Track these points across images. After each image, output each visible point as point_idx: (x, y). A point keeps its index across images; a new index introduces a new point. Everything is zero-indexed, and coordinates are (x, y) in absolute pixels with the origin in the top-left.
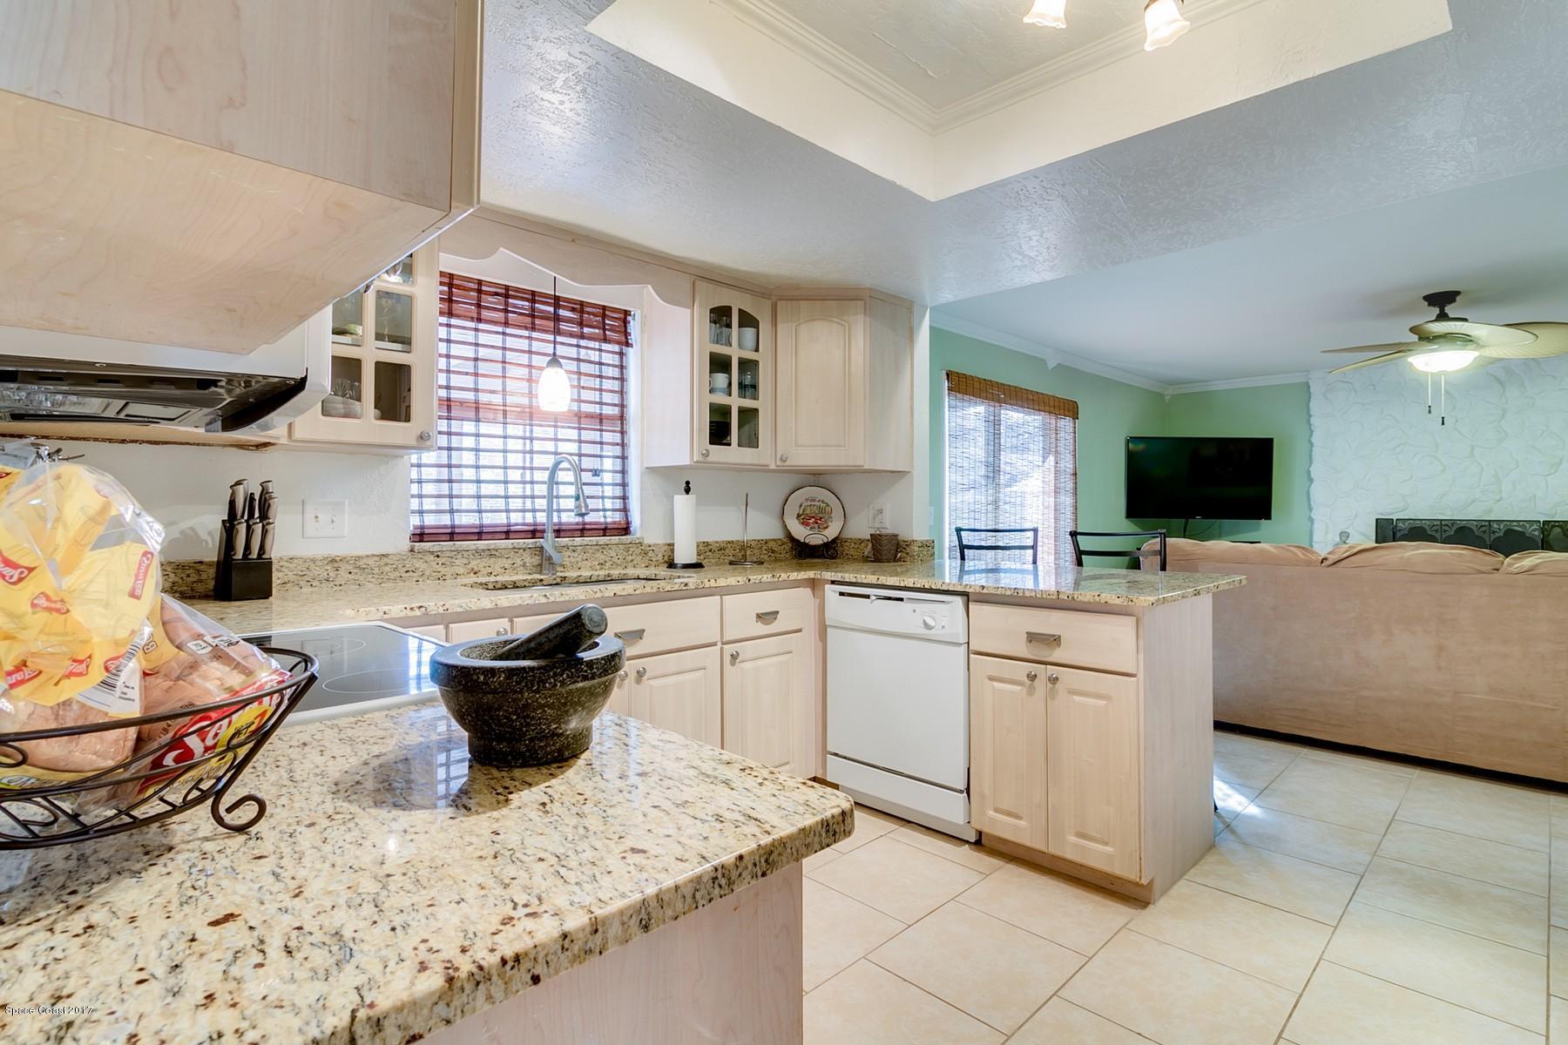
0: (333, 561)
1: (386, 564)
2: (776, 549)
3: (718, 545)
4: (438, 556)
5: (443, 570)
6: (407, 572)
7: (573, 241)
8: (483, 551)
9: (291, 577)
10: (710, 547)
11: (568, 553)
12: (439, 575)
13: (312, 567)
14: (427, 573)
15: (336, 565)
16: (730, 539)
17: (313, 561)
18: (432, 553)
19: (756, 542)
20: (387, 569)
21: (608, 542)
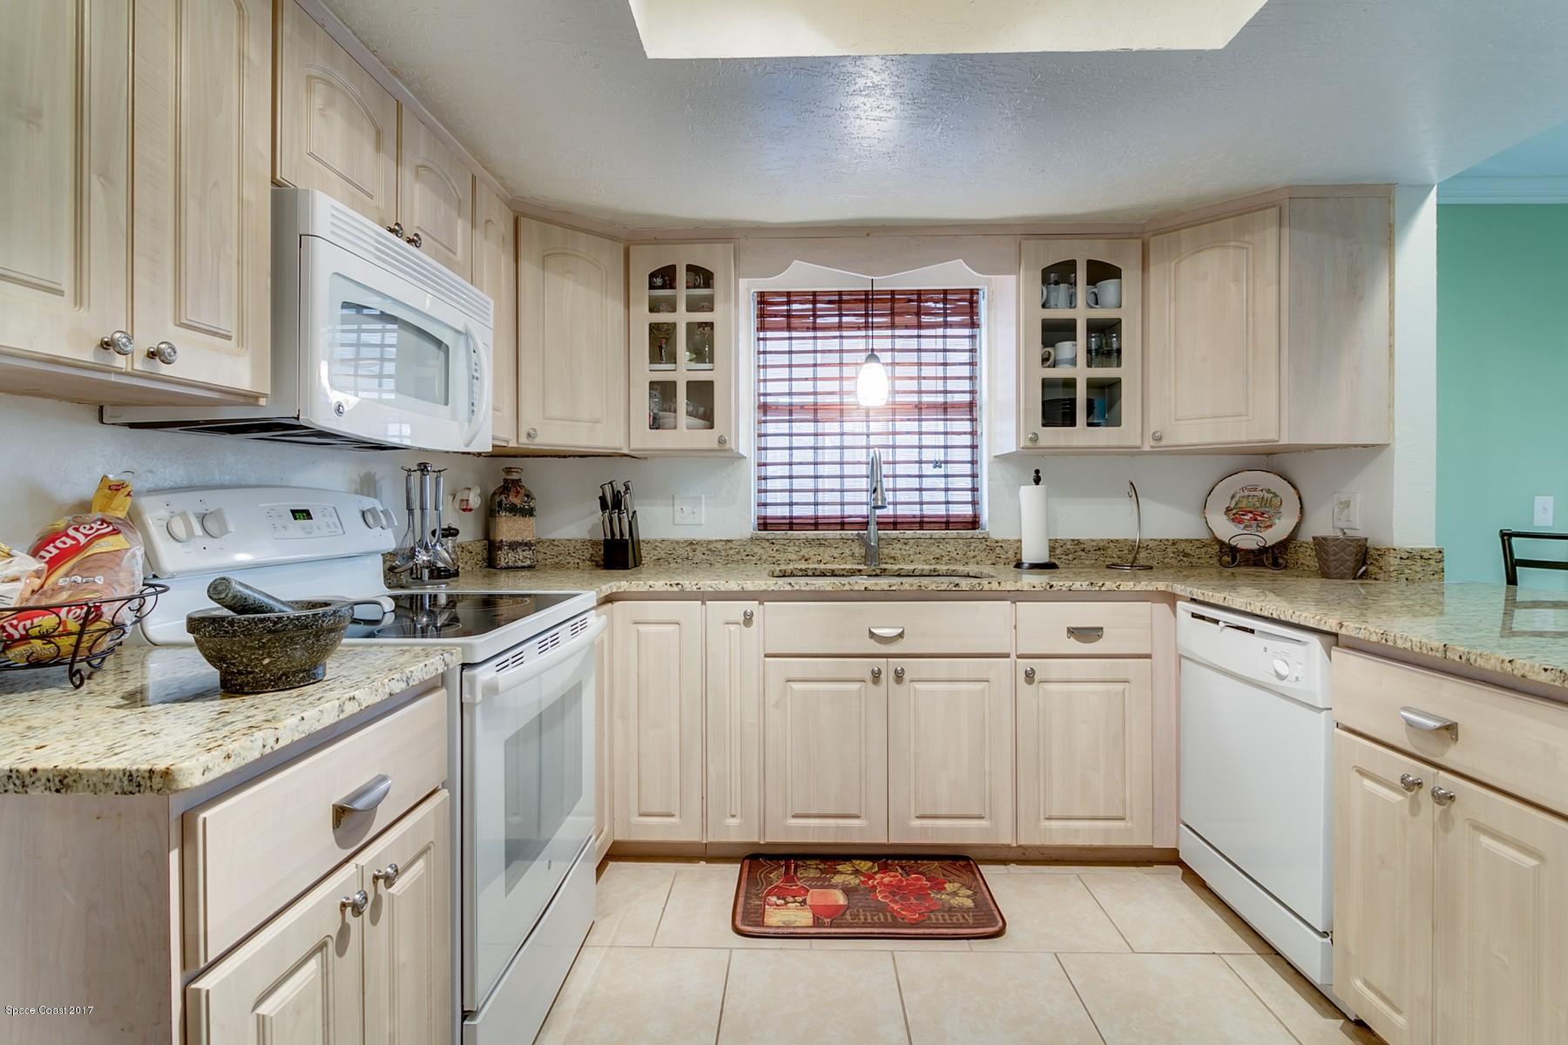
0: (691, 543)
1: (731, 548)
2: (1189, 551)
3: (1094, 544)
4: (773, 543)
5: (778, 556)
6: (748, 555)
7: (868, 235)
8: (813, 540)
9: (663, 555)
10: (1082, 546)
11: (899, 546)
12: (774, 560)
13: (677, 547)
14: (764, 558)
15: (693, 547)
16: (1116, 538)
17: (677, 542)
18: (768, 540)
19: (1158, 543)
20: (731, 552)
21: (944, 536)
